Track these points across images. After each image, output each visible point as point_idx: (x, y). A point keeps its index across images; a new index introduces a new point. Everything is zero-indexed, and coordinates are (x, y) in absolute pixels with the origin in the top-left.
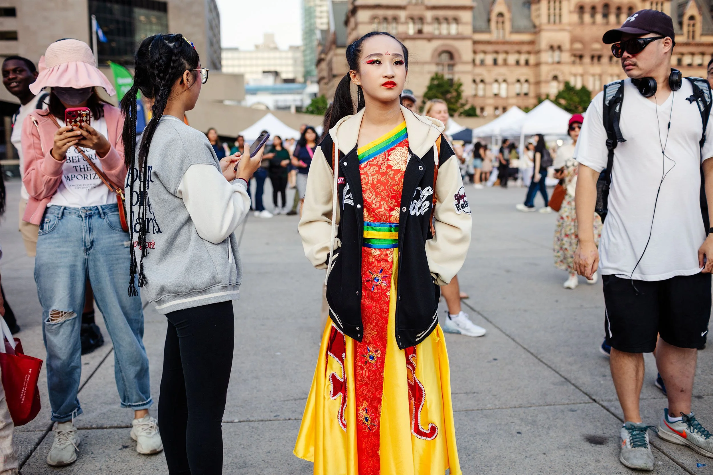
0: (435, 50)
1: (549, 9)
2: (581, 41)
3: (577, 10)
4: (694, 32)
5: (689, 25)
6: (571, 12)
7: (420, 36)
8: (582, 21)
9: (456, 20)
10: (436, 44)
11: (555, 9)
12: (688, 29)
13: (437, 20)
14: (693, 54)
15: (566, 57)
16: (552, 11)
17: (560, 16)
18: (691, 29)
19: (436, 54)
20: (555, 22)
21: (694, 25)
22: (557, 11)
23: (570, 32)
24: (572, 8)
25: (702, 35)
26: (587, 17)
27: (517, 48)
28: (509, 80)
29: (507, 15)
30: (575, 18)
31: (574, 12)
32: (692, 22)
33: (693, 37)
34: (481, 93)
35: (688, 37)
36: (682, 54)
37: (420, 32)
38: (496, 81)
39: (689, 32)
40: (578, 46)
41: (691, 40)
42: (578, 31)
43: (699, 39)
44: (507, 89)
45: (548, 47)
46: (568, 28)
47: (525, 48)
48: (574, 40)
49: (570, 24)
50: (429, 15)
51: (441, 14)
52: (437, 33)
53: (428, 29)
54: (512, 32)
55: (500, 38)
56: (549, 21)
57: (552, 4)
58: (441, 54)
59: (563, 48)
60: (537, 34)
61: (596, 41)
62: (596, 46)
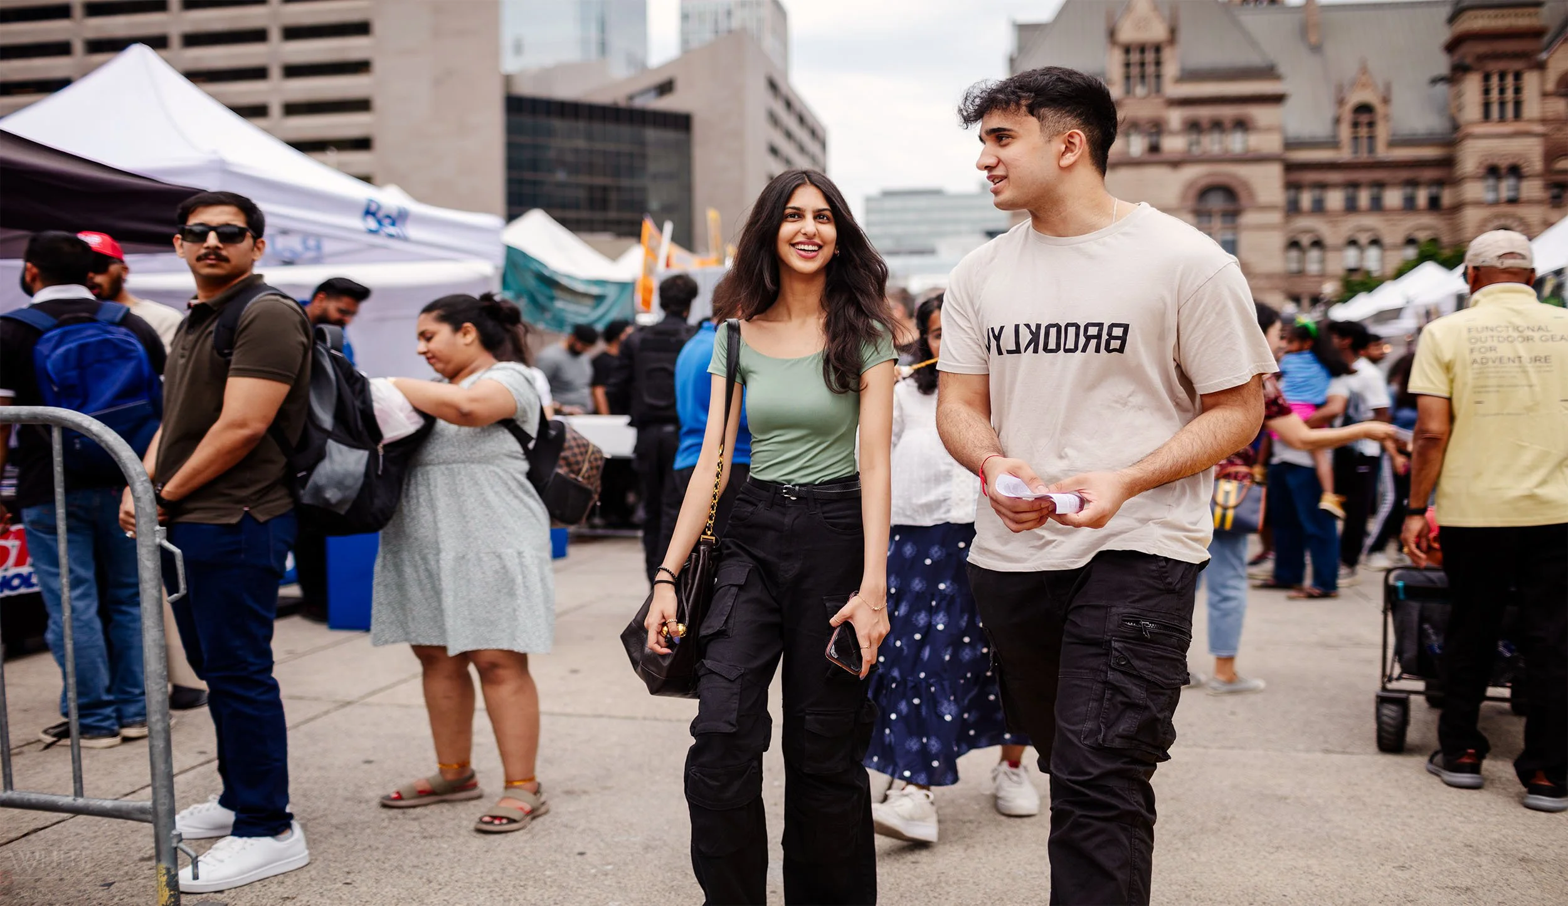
0: (1190, 185)
1: (1487, 92)
3: (1562, 90)
6: (1545, 95)
7: (1155, 157)
9: (1242, 125)
10: (1191, 173)
11: (1502, 92)
13: (1193, 126)
15: (1528, 187)
16: (1495, 95)
17: (1518, 103)
19: (1193, 193)
22: (1510, 94)
23: (1544, 137)
24: (1550, 86)
27: (1405, 174)
28: (1388, 240)
29: (1382, 109)
31: (1556, 94)
34: (1313, 267)
37: (1154, 149)
38: (1353, 243)
44: (1382, 260)
45: (1482, 171)
46: (1538, 128)
47: (1429, 174)
48: (1553, 155)
49: (1544, 121)
50: (1175, 117)
51: (1205, 113)
52: (1196, 151)
53: (1173, 144)
54: (1393, 144)
55: (1364, 156)
56: (1487, 116)
57: (1495, 81)
58: (1206, 192)
59: (1526, 170)
60: (1453, 145)
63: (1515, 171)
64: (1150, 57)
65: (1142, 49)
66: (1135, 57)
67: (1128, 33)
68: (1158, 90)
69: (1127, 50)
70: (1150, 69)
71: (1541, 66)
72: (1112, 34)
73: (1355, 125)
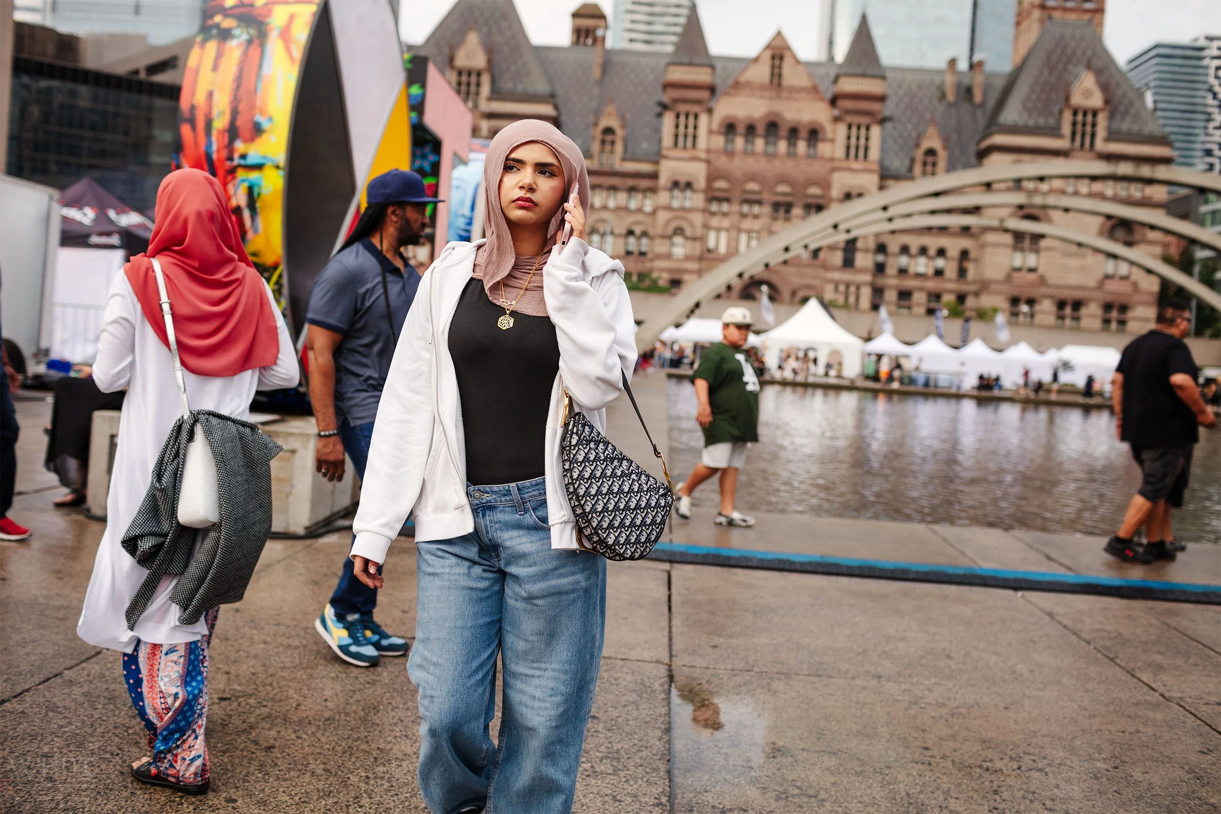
1: (677, 126)
2: (726, 177)
3: (723, 130)
6: (710, 132)
8: (729, 148)
11: (686, 127)
12: (924, 170)
15: (695, 200)
16: (682, 129)
17: (695, 137)
18: (929, 169)
20: (685, 147)
21: (933, 164)
22: (691, 130)
23: (708, 163)
24: (715, 126)
26: (739, 142)
27: (630, 182)
29: (620, 133)
30: (719, 141)
31: (719, 133)
32: (930, 159)
38: (596, 231)
39: (924, 174)
40: (721, 184)
42: (722, 162)
44: (614, 244)
45: (670, 184)
46: (704, 156)
48: (711, 178)
49: (709, 151)
50: (485, 126)
54: (624, 159)
55: (605, 167)
56: (676, 144)
57: (682, 119)
59: (696, 186)
60: (657, 163)
61: (753, 178)
62: (752, 186)
63: (689, 185)
64: (473, 79)
65: (469, 74)
66: (464, 78)
67: (461, 61)
68: (476, 103)
69: (460, 73)
70: (473, 88)
71: (710, 111)
72: (451, 60)
73: (603, 142)
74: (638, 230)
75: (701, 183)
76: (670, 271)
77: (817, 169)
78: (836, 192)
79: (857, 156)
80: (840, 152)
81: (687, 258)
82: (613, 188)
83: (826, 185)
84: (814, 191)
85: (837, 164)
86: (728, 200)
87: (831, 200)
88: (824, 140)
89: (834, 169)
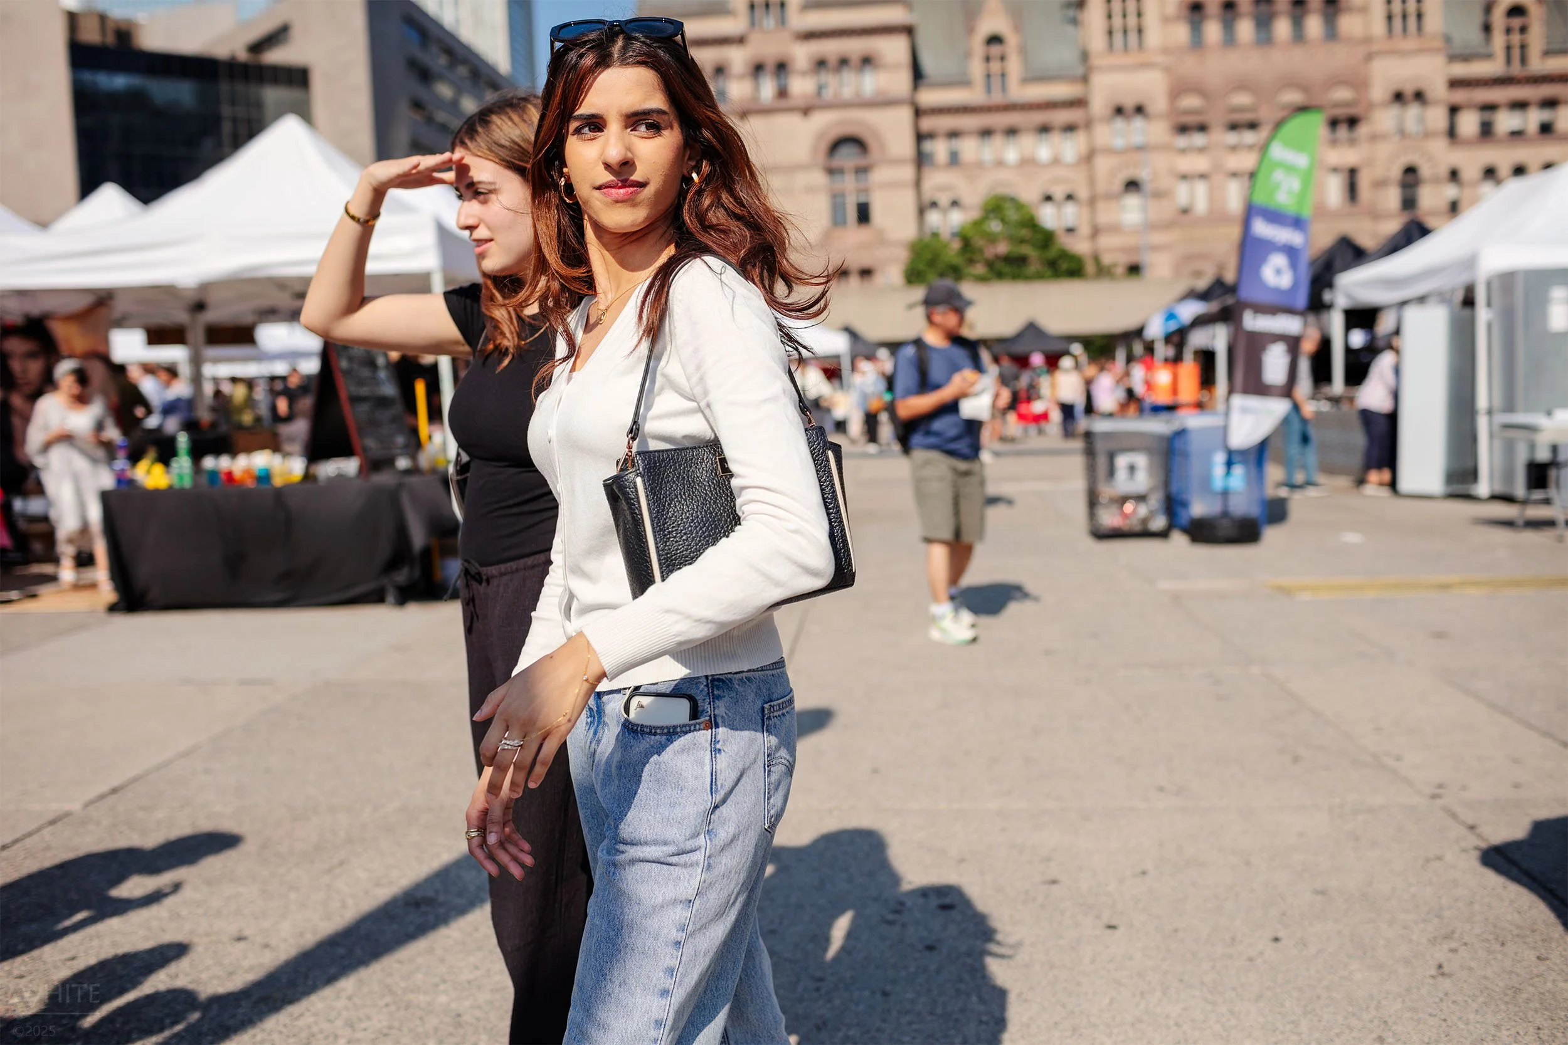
1: (1109, 16)
3: (1185, 13)
4: (1523, 47)
5: (1508, 31)
6: (1166, 20)
7: (783, 103)
8: (1197, 42)
9: (869, 62)
11: (1124, 16)
12: (1508, 41)
13: (821, 65)
14: (1520, 105)
15: (1154, 131)
16: (1117, 21)
17: (1140, 30)
18: (1516, 38)
19: (824, 145)
20: (1126, 49)
21: (1523, 30)
22: (1132, 21)
23: (1167, 69)
24: (1170, 9)
25: (1547, 53)
26: (1213, 30)
29: (1013, 40)
30: (1181, 33)
31: (1177, 18)
32: (1516, 22)
33: (1524, 60)
35: (1509, 61)
36: (1489, 107)
37: (782, 93)
39: (1508, 48)
40: (1191, 102)
41: (1516, 69)
42: (1190, 66)
43: (1538, 65)
45: (1108, 111)
46: (1160, 59)
47: (1062, 117)
48: (1177, 91)
49: (1166, 51)
50: (802, 54)
51: (832, 48)
52: (828, 94)
53: (801, 86)
54: (1027, 80)
55: (997, 98)
56: (1111, 45)
57: (1117, 5)
58: (836, 145)
59: (1152, 109)
60: (1085, 79)
61: (1241, 86)
62: (1242, 99)
63: (1139, 110)
68: (782, 21)
73: (987, 59)
74: (1059, 192)
75: (1159, 103)
76: (1125, 250)
77: (1340, 58)
78: (1379, 92)
79: (1405, 29)
80: (1378, 27)
81: (1152, 226)
82: (1012, 132)
83: (1360, 84)
84: (1342, 94)
85: (1375, 48)
86: (1202, 128)
87: (1371, 106)
88: (1350, 10)
89: (1369, 57)
